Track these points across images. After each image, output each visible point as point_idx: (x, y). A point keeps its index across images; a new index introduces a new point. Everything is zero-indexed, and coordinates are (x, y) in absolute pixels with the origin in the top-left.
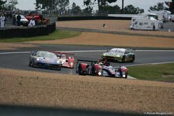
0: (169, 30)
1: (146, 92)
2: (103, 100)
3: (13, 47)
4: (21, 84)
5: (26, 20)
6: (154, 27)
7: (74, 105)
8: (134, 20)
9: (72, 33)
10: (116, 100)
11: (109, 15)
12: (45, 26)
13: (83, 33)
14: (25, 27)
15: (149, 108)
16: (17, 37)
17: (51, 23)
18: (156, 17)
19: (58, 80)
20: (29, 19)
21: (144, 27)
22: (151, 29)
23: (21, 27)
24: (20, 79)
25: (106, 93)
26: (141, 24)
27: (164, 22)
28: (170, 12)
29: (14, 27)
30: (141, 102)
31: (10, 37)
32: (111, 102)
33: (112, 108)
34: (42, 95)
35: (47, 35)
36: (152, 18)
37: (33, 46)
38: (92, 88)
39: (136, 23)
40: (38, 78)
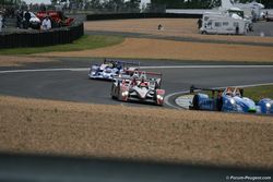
0: (262, 34)
1: (226, 131)
2: (159, 144)
3: (17, 63)
4: (29, 120)
5: (38, 20)
6: (237, 29)
7: (114, 152)
8: (206, 18)
9: (109, 39)
10: (180, 144)
11: (168, 11)
12: (66, 29)
13: (127, 39)
14: (36, 31)
15: (231, 156)
16: (23, 46)
17: (76, 23)
18: (241, 14)
19: (87, 114)
20: (42, 19)
21: (222, 29)
22: (233, 32)
23: (30, 30)
24: (28, 113)
25: (163, 133)
26: (217, 25)
27: (254, 20)
28: (262, 6)
29: (18, 30)
30: (218, 147)
31: (13, 47)
32: (171, 147)
33: (174, 156)
34: (63, 138)
35: (71, 42)
36: (235, 16)
37: (49, 60)
38: (142, 125)
39: (210, 24)
40: (56, 111)
